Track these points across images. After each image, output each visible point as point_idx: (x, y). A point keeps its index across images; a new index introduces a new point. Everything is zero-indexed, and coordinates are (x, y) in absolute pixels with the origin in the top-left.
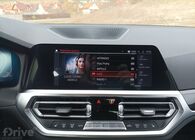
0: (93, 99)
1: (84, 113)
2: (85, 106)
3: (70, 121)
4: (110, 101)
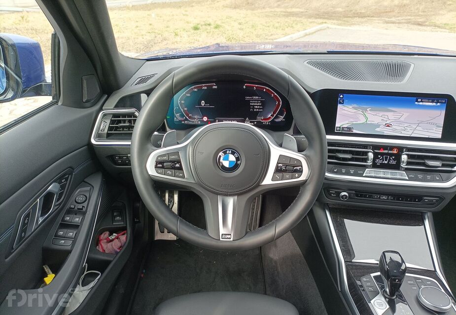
0: (375, 147)
1: (366, 160)
2: (366, 153)
3: (350, 167)
4: (394, 150)
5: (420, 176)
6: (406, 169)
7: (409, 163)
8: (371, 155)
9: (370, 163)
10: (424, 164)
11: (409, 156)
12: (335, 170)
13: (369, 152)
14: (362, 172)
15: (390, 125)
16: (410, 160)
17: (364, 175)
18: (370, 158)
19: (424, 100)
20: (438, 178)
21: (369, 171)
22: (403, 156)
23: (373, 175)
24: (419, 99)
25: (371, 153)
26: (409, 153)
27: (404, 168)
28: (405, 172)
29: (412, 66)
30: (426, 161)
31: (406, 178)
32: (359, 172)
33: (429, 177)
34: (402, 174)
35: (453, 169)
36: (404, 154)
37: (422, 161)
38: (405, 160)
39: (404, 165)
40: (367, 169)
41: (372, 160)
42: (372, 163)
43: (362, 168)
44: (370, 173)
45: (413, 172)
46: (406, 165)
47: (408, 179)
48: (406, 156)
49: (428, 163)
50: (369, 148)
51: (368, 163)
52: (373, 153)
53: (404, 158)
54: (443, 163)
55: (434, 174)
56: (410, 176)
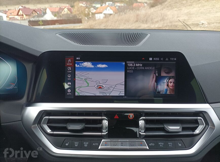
0: (109, 114)
3: (84, 139)
4: (130, 115)
5: (161, 144)
6: (146, 137)
7: (147, 130)
8: (105, 123)
9: (105, 133)
10: (163, 129)
11: (147, 121)
12: (67, 144)
13: (103, 119)
14: (97, 144)
16: (148, 126)
17: (99, 148)
18: (104, 127)
19: (155, 59)
20: (180, 145)
21: (105, 142)
22: (140, 122)
23: (109, 147)
24: (150, 58)
25: (106, 121)
26: (146, 118)
27: (143, 135)
28: (144, 140)
29: (149, 35)
30: (165, 126)
31: (147, 148)
32: (94, 144)
33: (170, 144)
34: (141, 143)
35: (194, 133)
36: (141, 120)
37: (162, 126)
38: (143, 126)
39: (142, 132)
40: (103, 140)
41: (107, 129)
42: (107, 132)
43: (97, 140)
44: (106, 145)
45: (152, 140)
46: (144, 132)
47: (148, 148)
48: (143, 121)
49: (168, 129)
50: (103, 115)
51: (103, 133)
52: (108, 120)
53: (141, 124)
54: (182, 126)
55: (175, 140)
56: (150, 145)
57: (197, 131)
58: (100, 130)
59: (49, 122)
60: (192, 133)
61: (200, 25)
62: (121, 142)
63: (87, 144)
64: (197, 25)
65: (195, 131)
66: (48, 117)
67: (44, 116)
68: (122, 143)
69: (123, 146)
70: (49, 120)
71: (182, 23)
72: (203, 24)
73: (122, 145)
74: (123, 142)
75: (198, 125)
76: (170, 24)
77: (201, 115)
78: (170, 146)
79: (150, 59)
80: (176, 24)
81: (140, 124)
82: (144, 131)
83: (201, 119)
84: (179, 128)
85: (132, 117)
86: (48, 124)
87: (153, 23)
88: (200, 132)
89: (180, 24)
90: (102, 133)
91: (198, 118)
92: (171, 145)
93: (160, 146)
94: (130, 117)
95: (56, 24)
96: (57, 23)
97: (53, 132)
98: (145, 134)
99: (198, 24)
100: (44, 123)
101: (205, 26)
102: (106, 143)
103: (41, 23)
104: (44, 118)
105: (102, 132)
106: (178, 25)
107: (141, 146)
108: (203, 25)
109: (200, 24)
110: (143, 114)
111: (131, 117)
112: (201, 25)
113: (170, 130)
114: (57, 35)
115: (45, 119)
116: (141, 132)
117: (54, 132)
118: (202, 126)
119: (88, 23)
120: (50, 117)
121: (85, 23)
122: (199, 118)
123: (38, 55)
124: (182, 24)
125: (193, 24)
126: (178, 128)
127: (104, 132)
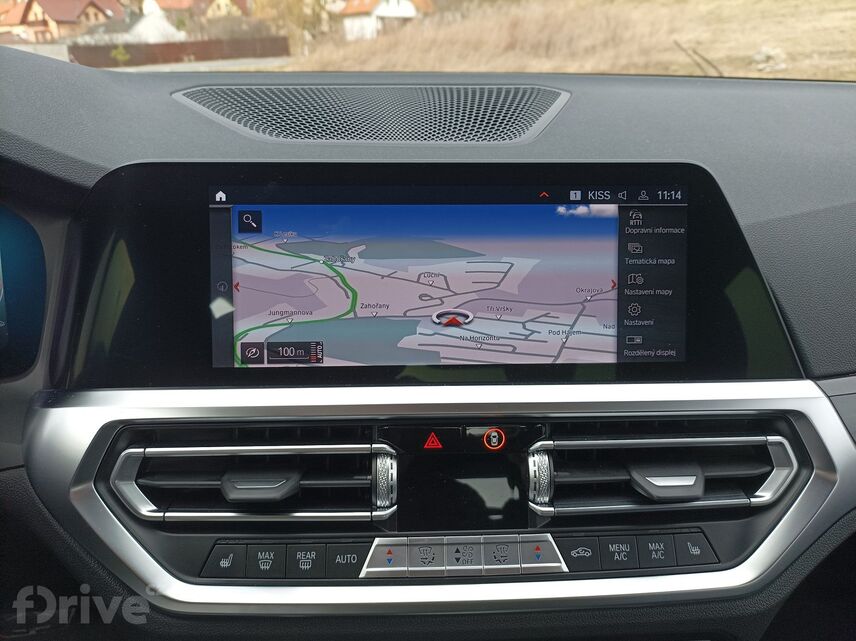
0: (402, 429)
3: (296, 538)
4: (489, 437)
5: (619, 550)
6: (555, 523)
7: (559, 493)
8: (387, 468)
9: (384, 510)
10: (628, 490)
11: (559, 458)
12: (224, 563)
13: (376, 455)
14: (352, 558)
15: (460, 319)
16: (567, 477)
17: (362, 575)
18: (382, 483)
19: (594, 195)
20: (696, 551)
21: (387, 549)
22: (531, 460)
23: (406, 569)
24: (572, 193)
25: (389, 461)
26: (558, 446)
27: (544, 516)
28: (549, 535)
29: (564, 97)
30: (636, 476)
31: (560, 567)
32: (339, 559)
33: (656, 549)
34: (538, 549)
35: (752, 500)
36: (538, 451)
37: (622, 477)
38: (545, 478)
39: (541, 504)
40: (377, 541)
41: (394, 496)
42: (395, 507)
43: (351, 540)
44: (389, 561)
45: (583, 534)
46: (551, 504)
47: (565, 569)
48: (546, 458)
49: (647, 487)
50: (376, 436)
51: (376, 511)
52: (396, 457)
53: (536, 468)
54: (706, 474)
55: (674, 531)
56: (573, 553)
57: (765, 495)
58: (364, 497)
59: (147, 469)
60: (746, 501)
61: (758, 63)
62: (454, 548)
63: (313, 560)
64: (749, 62)
65: (757, 494)
66: (142, 450)
67: (121, 444)
68: (458, 551)
69: (463, 565)
70: (146, 460)
71: (689, 55)
72: (769, 58)
73: (458, 560)
74: (460, 548)
75: (768, 469)
76: (640, 60)
77: (782, 426)
78: (654, 555)
79: (572, 198)
80: (666, 57)
81: (532, 468)
82: (547, 499)
83: (781, 444)
84: (692, 483)
85: (500, 442)
86: (140, 481)
87: (573, 55)
88: (776, 496)
89: (682, 58)
90: (374, 513)
91: (769, 438)
92: (659, 553)
93: (616, 557)
94: (490, 445)
95: (186, 58)
96: (188, 55)
97: (161, 514)
98: (552, 509)
99: (749, 57)
100: (122, 477)
101: (777, 68)
102: (390, 553)
103: (121, 56)
104: (123, 454)
105: (372, 507)
106: (671, 63)
107: (538, 559)
108: (771, 63)
109: (758, 57)
110: (544, 429)
111: (494, 440)
112: (763, 62)
113: (656, 493)
114: (179, 97)
115: (129, 456)
116: (537, 504)
117: (167, 514)
118: (785, 472)
119: (316, 56)
120: (148, 450)
121: (303, 54)
122: (771, 438)
123: (90, 181)
124: (688, 60)
125: (731, 60)
126: (689, 481)
127: (379, 508)
